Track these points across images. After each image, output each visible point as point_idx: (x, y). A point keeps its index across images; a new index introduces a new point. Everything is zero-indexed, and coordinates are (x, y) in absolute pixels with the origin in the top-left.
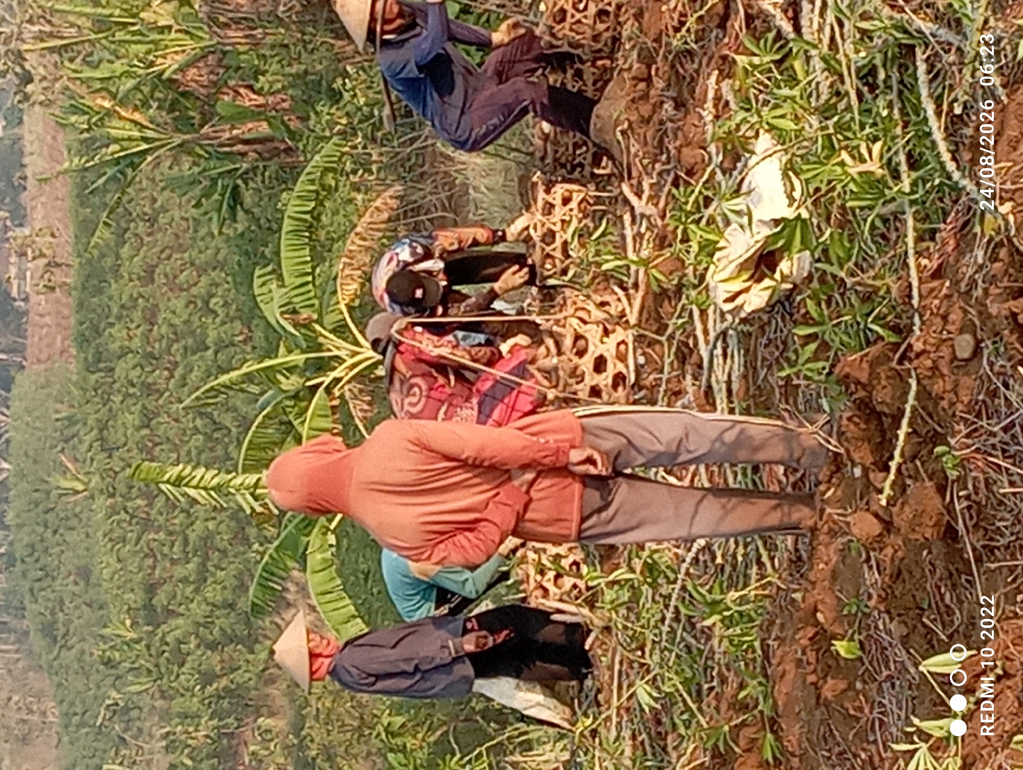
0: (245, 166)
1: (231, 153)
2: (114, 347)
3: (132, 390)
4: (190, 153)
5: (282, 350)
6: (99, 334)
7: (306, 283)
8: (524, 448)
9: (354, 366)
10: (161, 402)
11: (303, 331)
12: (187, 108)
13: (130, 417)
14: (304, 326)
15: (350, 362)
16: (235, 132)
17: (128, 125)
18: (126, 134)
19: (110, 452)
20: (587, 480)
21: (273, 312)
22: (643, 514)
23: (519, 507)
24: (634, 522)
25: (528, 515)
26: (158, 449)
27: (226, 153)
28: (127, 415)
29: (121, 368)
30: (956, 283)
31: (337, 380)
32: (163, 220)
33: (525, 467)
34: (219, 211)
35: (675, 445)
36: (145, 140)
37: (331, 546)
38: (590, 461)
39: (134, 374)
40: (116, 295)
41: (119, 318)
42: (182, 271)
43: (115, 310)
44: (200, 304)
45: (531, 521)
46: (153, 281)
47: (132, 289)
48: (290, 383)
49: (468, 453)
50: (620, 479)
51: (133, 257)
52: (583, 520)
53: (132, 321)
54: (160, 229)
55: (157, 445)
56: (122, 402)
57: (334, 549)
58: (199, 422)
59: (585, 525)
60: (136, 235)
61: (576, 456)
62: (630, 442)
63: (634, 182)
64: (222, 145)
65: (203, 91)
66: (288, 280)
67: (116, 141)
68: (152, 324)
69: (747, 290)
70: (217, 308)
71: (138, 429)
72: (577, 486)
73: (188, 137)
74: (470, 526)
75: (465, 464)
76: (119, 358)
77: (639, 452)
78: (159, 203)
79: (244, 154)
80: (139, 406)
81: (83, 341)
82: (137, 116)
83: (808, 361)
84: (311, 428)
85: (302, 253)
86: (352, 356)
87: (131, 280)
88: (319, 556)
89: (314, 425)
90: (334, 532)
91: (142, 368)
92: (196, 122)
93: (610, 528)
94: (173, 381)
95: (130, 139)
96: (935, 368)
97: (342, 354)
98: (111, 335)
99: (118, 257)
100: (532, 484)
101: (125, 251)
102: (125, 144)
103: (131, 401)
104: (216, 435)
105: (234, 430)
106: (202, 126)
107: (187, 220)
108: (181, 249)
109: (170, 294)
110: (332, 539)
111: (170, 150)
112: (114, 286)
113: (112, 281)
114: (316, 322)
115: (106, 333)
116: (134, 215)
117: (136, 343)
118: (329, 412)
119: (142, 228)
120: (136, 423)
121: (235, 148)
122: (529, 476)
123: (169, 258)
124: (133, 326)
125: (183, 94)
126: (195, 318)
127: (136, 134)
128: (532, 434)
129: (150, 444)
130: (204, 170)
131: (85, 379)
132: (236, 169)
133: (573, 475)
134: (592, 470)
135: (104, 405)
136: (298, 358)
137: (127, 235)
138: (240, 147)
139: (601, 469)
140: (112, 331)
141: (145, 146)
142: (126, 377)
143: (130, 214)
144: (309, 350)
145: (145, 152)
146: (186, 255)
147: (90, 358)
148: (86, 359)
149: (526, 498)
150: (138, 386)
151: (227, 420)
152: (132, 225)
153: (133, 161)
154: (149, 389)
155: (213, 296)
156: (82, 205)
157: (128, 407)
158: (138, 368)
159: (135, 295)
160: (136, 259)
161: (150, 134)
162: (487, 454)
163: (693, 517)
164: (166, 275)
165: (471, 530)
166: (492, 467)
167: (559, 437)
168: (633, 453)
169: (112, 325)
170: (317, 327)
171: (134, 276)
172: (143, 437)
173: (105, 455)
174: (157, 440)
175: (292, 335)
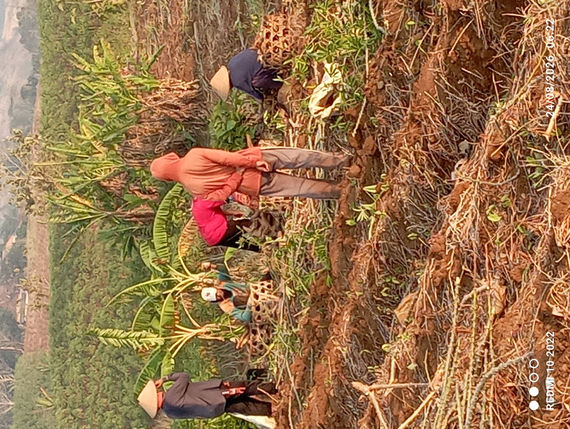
0: (137, 228)
1: (131, 221)
2: (69, 334)
3: (77, 356)
4: (111, 221)
5: (152, 278)
6: (62, 328)
7: (165, 247)
8: (241, 160)
9: (183, 285)
10: (91, 361)
11: (163, 267)
12: (110, 201)
13: (76, 369)
14: (164, 265)
15: (182, 283)
16: (132, 212)
17: (82, 206)
18: (81, 210)
19: (65, 386)
20: (263, 173)
21: (148, 262)
22: (284, 185)
23: (238, 181)
24: (279, 189)
25: (243, 184)
26: (88, 384)
27: (128, 221)
28: (74, 367)
29: (72, 345)
30: (379, 67)
31: (176, 292)
32: (95, 272)
33: (241, 166)
34: (124, 249)
35: (294, 160)
36: (91, 214)
37: (172, 364)
38: (264, 166)
39: (79, 348)
40: (70, 309)
41: (72, 320)
42: (103, 297)
43: (70, 316)
44: (111, 312)
45: (243, 186)
46: (89, 302)
47: (78, 306)
48: (155, 293)
49: (221, 160)
50: (275, 174)
51: (80, 290)
52: (261, 187)
53: (78, 321)
54: (93, 277)
55: (88, 382)
56: (72, 361)
57: (173, 366)
58: (109, 370)
59: (262, 189)
60: (82, 280)
61: (259, 163)
62: (279, 159)
63: (294, 117)
64: (126, 218)
65: (118, 192)
66: (156, 246)
67: (76, 213)
68: (88, 323)
69: (322, 110)
70: (119, 314)
71: (80, 374)
72: (260, 176)
73: (109, 213)
74: (221, 187)
75: (219, 165)
76: (71, 339)
77: (283, 163)
78: (93, 264)
79: (136, 222)
80: (80, 363)
81: (53, 331)
82: (87, 202)
83: (339, 122)
84: (165, 312)
85: (162, 234)
86: (183, 280)
87: (79, 302)
88: (167, 369)
89: (166, 310)
90: (174, 358)
91: (82, 344)
92: (115, 207)
93: (271, 190)
94: (97, 351)
95: (83, 213)
96: (371, 94)
97: (179, 279)
98: (67, 329)
99: (72, 290)
100: (243, 173)
101: (76, 288)
102: (81, 215)
103: (76, 360)
104: (117, 376)
105: (126, 374)
106: (116, 209)
107: (106, 272)
108: (103, 286)
109: (97, 308)
110: (173, 361)
111: (102, 219)
112: (70, 304)
113: (69, 302)
114: (169, 264)
115: (65, 328)
116: (81, 269)
117: (80, 332)
118: (173, 304)
119: (85, 276)
120: (78, 371)
121: (132, 219)
122: (243, 170)
123: (97, 291)
124: (78, 324)
125: (108, 193)
126: (109, 319)
127: (85, 211)
128: (244, 155)
129: (85, 382)
130: (117, 229)
131: (54, 351)
132: (132, 229)
133: (258, 171)
134: (265, 170)
135: (63, 363)
136: (159, 280)
137: (77, 280)
138: (134, 219)
139: (267, 169)
140: (68, 326)
141: (90, 217)
142: (75, 349)
143: (79, 269)
144: (165, 277)
145: (90, 220)
146: (106, 289)
147: (57, 340)
148: (55, 340)
149: (241, 178)
150: (80, 353)
151: (124, 369)
152: (80, 274)
153: (83, 223)
154: (85, 354)
155: (118, 308)
156: (56, 265)
157: (75, 364)
158: (80, 344)
159: (80, 309)
160: (81, 291)
161: (93, 211)
162: (228, 161)
163: (300, 187)
164: (96, 299)
165: (221, 188)
166: (230, 166)
167: (253, 156)
168: (280, 163)
169: (68, 324)
170: (168, 266)
171: (80, 299)
172: (81, 378)
173: (62, 387)
174: (88, 380)
175: (158, 271)
